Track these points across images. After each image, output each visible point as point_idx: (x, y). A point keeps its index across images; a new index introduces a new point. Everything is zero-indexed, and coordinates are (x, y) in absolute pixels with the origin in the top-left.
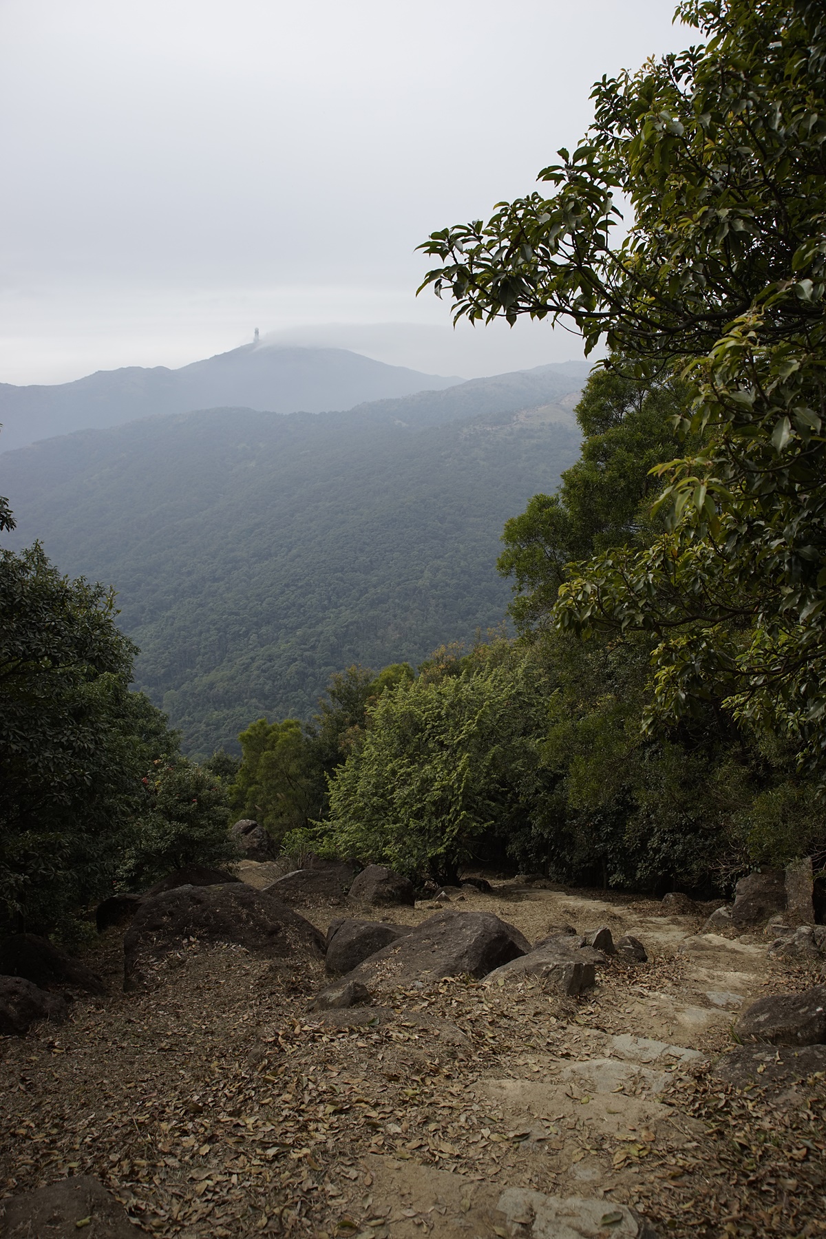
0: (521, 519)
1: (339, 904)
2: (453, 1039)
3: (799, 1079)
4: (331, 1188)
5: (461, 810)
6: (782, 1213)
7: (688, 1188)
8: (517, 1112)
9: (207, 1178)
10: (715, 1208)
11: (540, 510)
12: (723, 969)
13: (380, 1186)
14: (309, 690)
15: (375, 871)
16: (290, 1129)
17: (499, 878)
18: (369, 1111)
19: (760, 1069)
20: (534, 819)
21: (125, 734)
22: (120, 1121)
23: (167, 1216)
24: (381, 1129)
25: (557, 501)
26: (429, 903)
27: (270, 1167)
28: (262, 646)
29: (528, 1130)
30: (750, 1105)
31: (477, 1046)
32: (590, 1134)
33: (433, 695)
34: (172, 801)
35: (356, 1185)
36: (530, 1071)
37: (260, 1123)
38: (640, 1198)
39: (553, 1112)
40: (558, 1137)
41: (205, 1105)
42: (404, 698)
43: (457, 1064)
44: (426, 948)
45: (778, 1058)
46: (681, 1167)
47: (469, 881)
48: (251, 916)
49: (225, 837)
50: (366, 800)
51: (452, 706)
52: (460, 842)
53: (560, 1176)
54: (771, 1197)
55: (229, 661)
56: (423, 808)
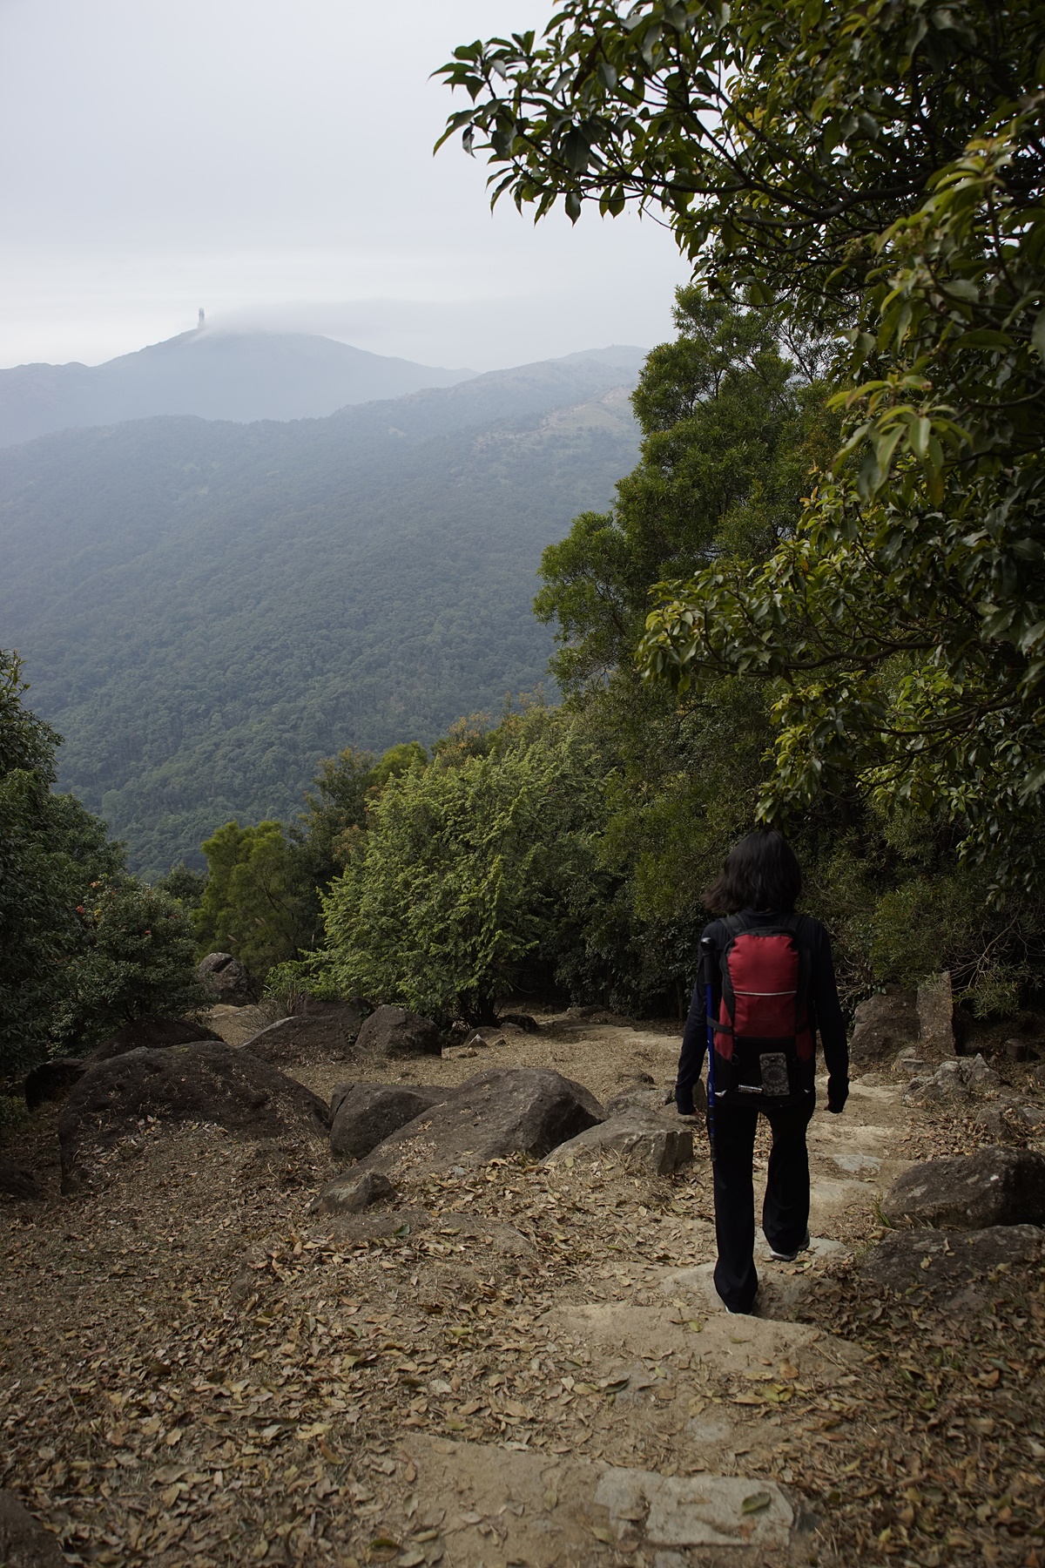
0: (564, 546)
1: (343, 1058)
2: (511, 1248)
3: (978, 1274)
4: (358, 1490)
5: (496, 928)
6: (977, 1467)
7: (849, 1441)
8: (609, 1351)
9: (180, 1480)
10: (889, 1468)
11: (587, 533)
12: (850, 1123)
13: (428, 1480)
14: (291, 782)
15: (389, 1014)
16: (294, 1396)
17: (546, 1012)
18: (403, 1362)
19: (924, 1263)
20: (590, 936)
21: (48, 850)
22: (55, 1392)
23: (122, 1545)
24: (422, 1389)
25: (610, 521)
26: (461, 1050)
27: (269, 1456)
28: (228, 728)
29: (624, 1376)
30: (915, 1313)
31: (545, 1254)
32: (710, 1375)
33: (453, 782)
34: (117, 935)
35: (393, 1482)
36: (619, 1285)
37: (251, 1389)
38: (786, 1461)
39: (657, 1347)
40: (667, 1383)
41: (173, 1362)
42: (416, 787)
43: (519, 1283)
44: (466, 1121)
45: (947, 1248)
46: (837, 1412)
47: (509, 1018)
48: (228, 1083)
49: (191, 977)
50: (372, 921)
51: (479, 795)
52: (496, 970)
53: (675, 1438)
54: (961, 1445)
55: (186, 749)
56: (447, 929)
